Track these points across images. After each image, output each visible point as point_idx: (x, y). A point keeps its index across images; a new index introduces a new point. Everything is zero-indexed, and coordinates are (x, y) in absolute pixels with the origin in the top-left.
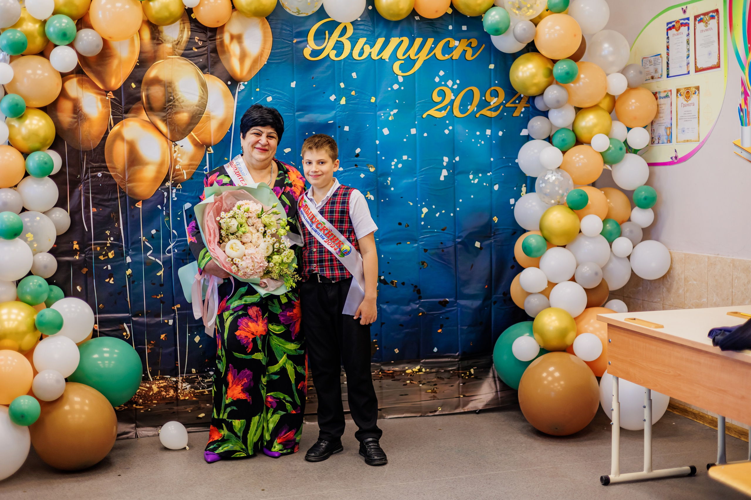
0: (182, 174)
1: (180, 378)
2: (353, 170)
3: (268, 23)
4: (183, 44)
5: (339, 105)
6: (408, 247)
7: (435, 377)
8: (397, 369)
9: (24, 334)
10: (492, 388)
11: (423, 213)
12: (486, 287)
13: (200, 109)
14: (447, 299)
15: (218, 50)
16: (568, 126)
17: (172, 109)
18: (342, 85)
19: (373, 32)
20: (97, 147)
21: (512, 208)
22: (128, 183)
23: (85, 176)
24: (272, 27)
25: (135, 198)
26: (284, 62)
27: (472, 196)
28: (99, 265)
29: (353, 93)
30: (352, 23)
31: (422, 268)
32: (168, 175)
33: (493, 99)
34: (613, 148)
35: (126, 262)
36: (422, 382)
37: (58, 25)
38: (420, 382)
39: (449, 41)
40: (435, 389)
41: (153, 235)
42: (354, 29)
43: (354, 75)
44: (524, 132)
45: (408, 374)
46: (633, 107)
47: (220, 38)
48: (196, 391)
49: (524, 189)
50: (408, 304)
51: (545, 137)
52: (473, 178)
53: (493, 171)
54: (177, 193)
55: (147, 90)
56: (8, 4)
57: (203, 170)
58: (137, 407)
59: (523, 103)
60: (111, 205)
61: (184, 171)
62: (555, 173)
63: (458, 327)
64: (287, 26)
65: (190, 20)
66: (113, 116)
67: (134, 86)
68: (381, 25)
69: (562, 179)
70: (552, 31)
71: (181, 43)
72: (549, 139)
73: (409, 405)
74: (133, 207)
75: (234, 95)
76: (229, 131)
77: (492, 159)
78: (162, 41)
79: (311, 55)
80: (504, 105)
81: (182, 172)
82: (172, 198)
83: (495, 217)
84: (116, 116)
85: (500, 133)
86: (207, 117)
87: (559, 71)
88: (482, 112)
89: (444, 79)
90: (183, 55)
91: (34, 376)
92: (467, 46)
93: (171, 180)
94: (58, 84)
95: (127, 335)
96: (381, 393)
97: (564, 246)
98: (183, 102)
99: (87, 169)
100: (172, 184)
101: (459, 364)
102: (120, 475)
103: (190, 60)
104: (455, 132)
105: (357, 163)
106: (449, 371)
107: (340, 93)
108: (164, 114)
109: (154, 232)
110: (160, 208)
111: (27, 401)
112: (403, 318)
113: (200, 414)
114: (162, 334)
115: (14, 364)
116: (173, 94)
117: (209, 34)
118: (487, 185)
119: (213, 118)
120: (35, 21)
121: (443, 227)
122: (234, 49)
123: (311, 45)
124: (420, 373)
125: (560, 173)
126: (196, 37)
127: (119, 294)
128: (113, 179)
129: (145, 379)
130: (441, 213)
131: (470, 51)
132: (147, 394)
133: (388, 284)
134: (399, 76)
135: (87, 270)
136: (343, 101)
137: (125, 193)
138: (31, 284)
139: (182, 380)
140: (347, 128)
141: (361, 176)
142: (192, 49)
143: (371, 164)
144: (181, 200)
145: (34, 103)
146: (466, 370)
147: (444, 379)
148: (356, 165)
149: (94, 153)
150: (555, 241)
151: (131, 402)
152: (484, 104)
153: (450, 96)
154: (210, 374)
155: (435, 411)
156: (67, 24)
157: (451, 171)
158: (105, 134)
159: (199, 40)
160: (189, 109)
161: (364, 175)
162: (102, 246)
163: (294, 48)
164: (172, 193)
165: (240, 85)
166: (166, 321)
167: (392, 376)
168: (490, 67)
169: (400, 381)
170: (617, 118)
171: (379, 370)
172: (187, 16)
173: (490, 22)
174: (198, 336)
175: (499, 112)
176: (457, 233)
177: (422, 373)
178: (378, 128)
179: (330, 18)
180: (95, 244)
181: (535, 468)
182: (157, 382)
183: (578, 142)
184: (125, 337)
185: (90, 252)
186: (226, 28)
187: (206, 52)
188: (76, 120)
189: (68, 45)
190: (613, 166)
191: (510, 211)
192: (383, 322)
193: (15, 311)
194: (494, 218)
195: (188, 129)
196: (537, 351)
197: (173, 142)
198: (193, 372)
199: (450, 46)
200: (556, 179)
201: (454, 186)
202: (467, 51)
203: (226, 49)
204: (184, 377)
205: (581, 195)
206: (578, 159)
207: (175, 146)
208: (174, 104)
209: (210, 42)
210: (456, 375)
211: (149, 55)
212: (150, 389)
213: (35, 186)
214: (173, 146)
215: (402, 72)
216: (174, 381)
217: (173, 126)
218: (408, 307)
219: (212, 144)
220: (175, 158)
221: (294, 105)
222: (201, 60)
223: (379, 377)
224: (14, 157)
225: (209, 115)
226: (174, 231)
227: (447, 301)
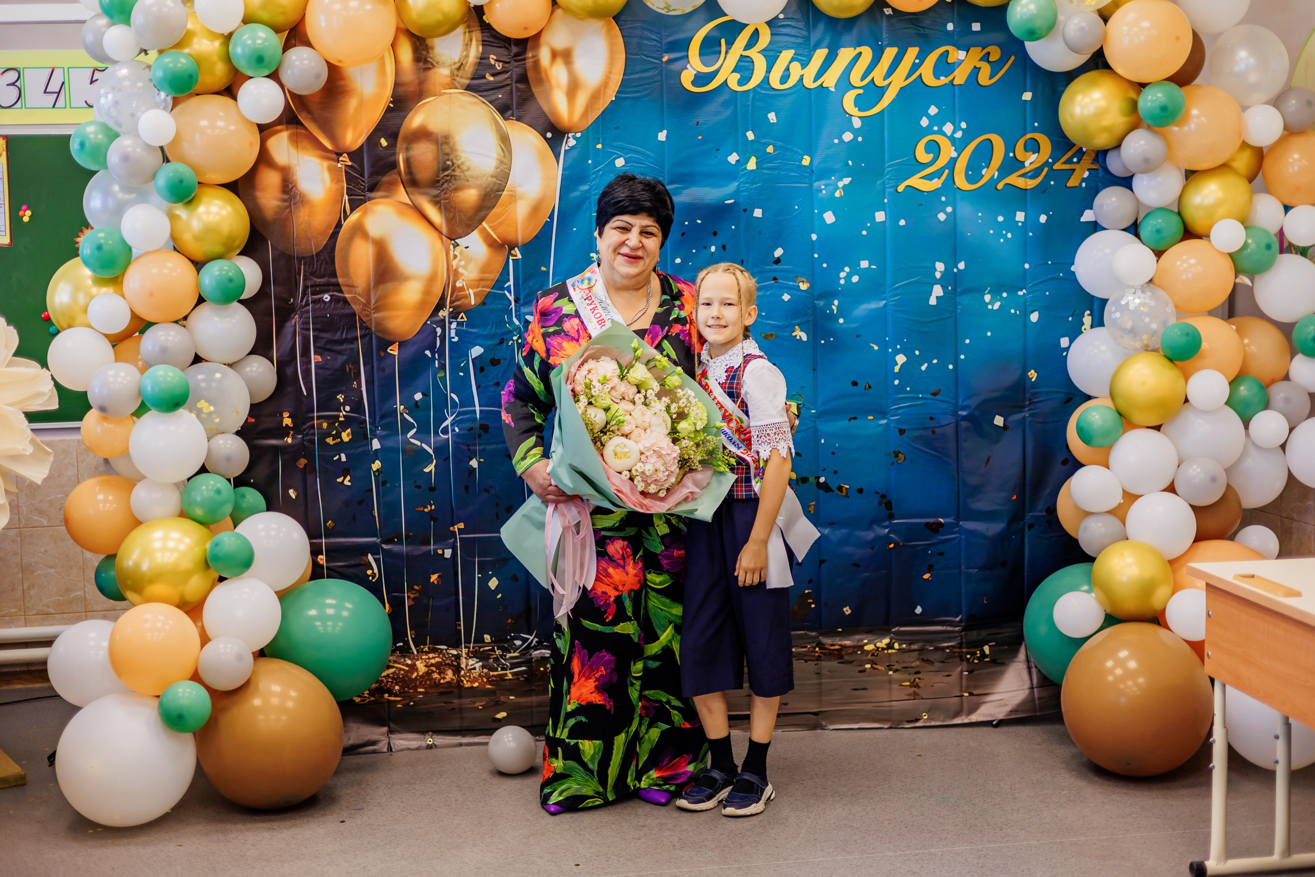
0: (467, 297)
1: (464, 651)
2: (770, 287)
3: (617, 28)
4: (469, 68)
5: (745, 171)
6: (872, 425)
7: (918, 659)
8: (848, 643)
9: (189, 574)
10: (1023, 681)
11: (897, 364)
12: (1015, 497)
13: (499, 182)
14: (941, 520)
15: (529, 77)
16: (1170, 205)
17: (450, 182)
18: (750, 136)
19: (808, 38)
20: (322, 251)
21: (1065, 354)
22: (374, 313)
23: (302, 301)
24: (625, 34)
25: (387, 337)
26: (645, 96)
27: (989, 334)
28: (327, 453)
29: (770, 149)
30: (768, 23)
31: (896, 462)
32: (443, 298)
33: (1030, 157)
34: (1254, 245)
35: (372, 448)
36: (894, 667)
37: (249, 42)
38: (889, 667)
39: (948, 51)
40: (917, 680)
41: (417, 401)
42: (772, 34)
43: (772, 117)
44: (1088, 216)
45: (868, 652)
46: (1296, 168)
47: (533, 57)
48: (491, 673)
49: (1087, 320)
50: (869, 528)
51: (1125, 226)
52: (990, 300)
53: (1028, 287)
54: (459, 330)
55: (407, 149)
56: (165, 9)
57: (504, 289)
58: (390, 698)
59: (1087, 162)
60: (346, 350)
61: (471, 291)
62: (1139, 293)
63: (960, 568)
64: (651, 31)
65: (481, 26)
66: (348, 196)
67: (384, 142)
68: (821, 27)
69: (1153, 303)
70: (1136, 30)
71: (465, 67)
72: (1134, 229)
73: (869, 707)
74: (382, 354)
75: (557, 156)
76: (548, 220)
77: (1027, 266)
78: (432, 64)
79: (694, 83)
80: (1050, 166)
81: (467, 292)
82: (450, 338)
83: (1033, 371)
84: (355, 195)
85: (1043, 219)
86: (511, 196)
87: (1149, 104)
88: (1007, 180)
89: (938, 121)
90: (469, 88)
91: (202, 646)
92: (980, 60)
93: (448, 307)
94: (251, 144)
95: (374, 575)
96: (820, 684)
97: (1158, 428)
98: (469, 169)
99: (306, 288)
100: (450, 313)
101: (961, 636)
102: (344, 822)
103: (480, 96)
104: (958, 217)
105: (777, 275)
106: (943, 649)
107: (746, 150)
108: (435, 192)
109: (418, 396)
110: (430, 356)
111: (188, 690)
112: (860, 553)
113: (499, 713)
114: (434, 574)
115: (167, 627)
116: (451, 157)
117: (515, 49)
118: (1018, 313)
119: (520, 198)
120: (213, 35)
121: (933, 391)
122: (558, 74)
123: (695, 64)
124: (890, 651)
125: (1149, 293)
126: (492, 56)
127: (360, 503)
128: (349, 304)
129: (405, 651)
130: (930, 364)
131: (986, 69)
132: (407, 676)
133: (833, 491)
134: (853, 118)
135: (306, 461)
136: (752, 165)
137: (367, 328)
138: (204, 488)
139: (468, 654)
140: (758, 213)
141: (783, 297)
142: (484, 77)
143: (802, 277)
144: (466, 341)
145: (213, 177)
146: (975, 647)
147: (933, 662)
148: (775, 279)
149: (317, 261)
150: (1137, 418)
151: (380, 689)
152: (1012, 165)
153: (948, 151)
154: (515, 645)
155: (917, 720)
156: (265, 40)
157: (950, 288)
158: (336, 227)
159: (496, 60)
160: (478, 182)
161: (789, 297)
162: (331, 421)
163: (664, 72)
164: (450, 329)
165: (568, 138)
166: (440, 552)
167: (839, 655)
168: (1023, 98)
169: (854, 664)
170: (1267, 190)
171: (814, 645)
172: (476, 19)
173: (1018, 16)
174: (494, 579)
175: (1040, 179)
176: (960, 401)
177: (893, 651)
178: (816, 211)
179: (727, 15)
180: (319, 418)
181: (1074, 839)
182: (423, 657)
183: (1188, 233)
184: (371, 578)
185: (311, 431)
186: (544, 39)
187: (509, 82)
188: (286, 204)
189: (267, 76)
190: (1257, 278)
191: (1060, 359)
192: (823, 558)
193: (175, 535)
194: (1029, 374)
195: (478, 218)
196: (1099, 619)
197: (451, 240)
198: (486, 641)
199: (949, 61)
200: (1140, 303)
201: (956, 316)
202: (980, 68)
203: (543, 75)
204: (471, 649)
205: (1188, 334)
206: (1185, 265)
207: (454, 247)
208: (453, 174)
209: (516, 64)
210: (955, 657)
211: (411, 89)
212: (413, 668)
213: (216, 319)
214: (452, 247)
215: (859, 110)
216: (453, 655)
217: (451, 212)
218: (869, 532)
219: (520, 244)
220: (454, 268)
221: (663, 173)
222: (500, 96)
223: (814, 656)
224: (179, 270)
225: (514, 191)
226: (453, 396)
227: (941, 523)
